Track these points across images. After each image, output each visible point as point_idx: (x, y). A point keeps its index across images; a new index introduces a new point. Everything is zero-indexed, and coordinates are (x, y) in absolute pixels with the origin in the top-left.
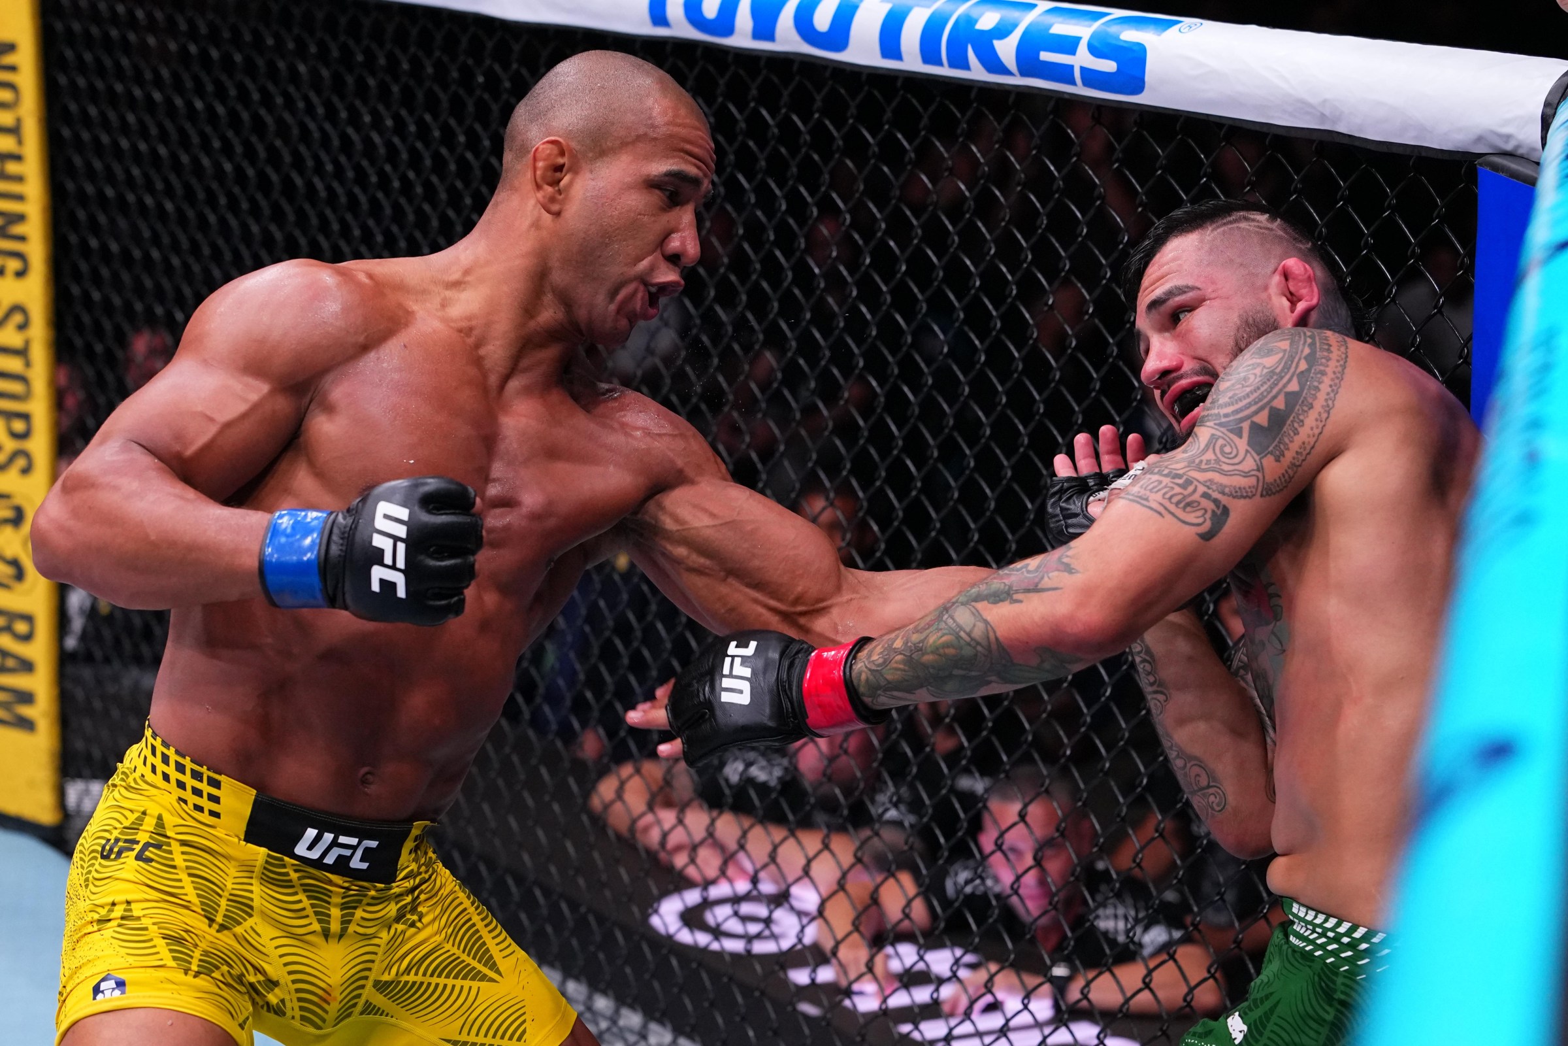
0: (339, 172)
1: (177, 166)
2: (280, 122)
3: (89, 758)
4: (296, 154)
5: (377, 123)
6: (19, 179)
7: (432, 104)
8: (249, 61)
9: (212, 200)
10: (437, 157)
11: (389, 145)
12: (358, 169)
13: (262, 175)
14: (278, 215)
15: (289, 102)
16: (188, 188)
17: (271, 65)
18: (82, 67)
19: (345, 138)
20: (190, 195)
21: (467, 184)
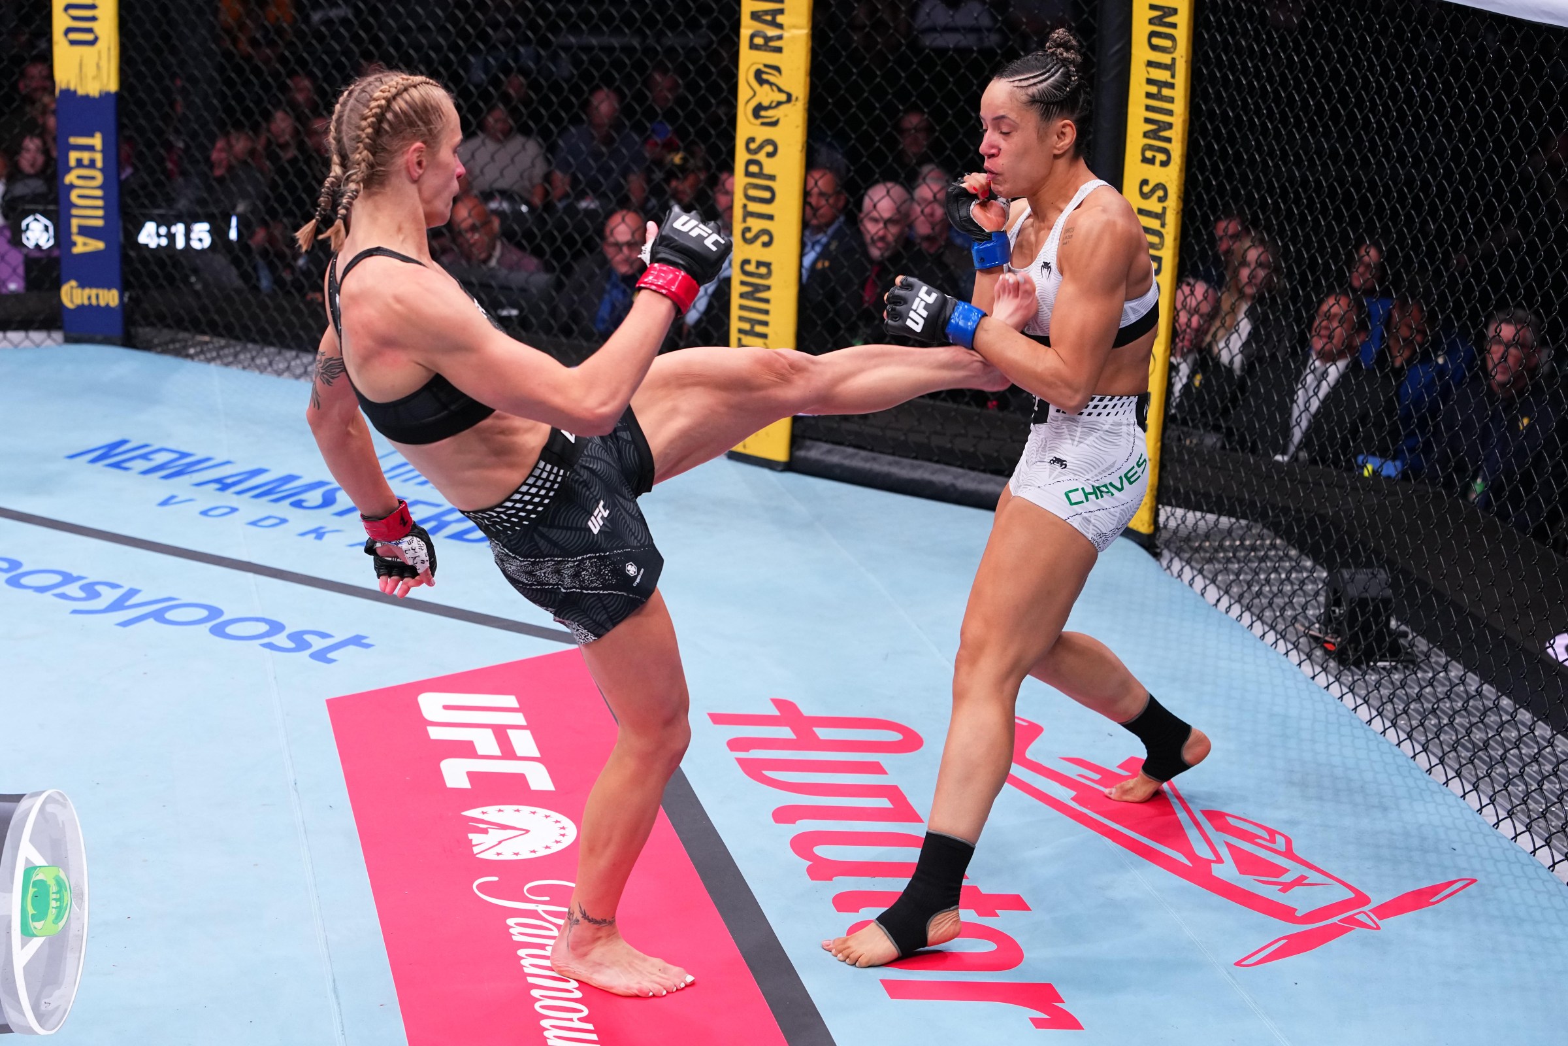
0: (1387, 112)
1: (1277, 99)
2: (1350, 74)
3: (1176, 491)
4: (1359, 97)
5: (1416, 81)
6: (1171, 100)
7: (1456, 70)
8: (1333, 31)
9: (1298, 124)
10: (1455, 107)
11: (1423, 96)
12: (1400, 110)
13: (1334, 109)
14: (1342, 138)
15: (1358, 62)
16: (1283, 114)
17: (1348, 35)
18: (1220, 28)
19: (1393, 88)
20: (1284, 119)
21: (1474, 128)
